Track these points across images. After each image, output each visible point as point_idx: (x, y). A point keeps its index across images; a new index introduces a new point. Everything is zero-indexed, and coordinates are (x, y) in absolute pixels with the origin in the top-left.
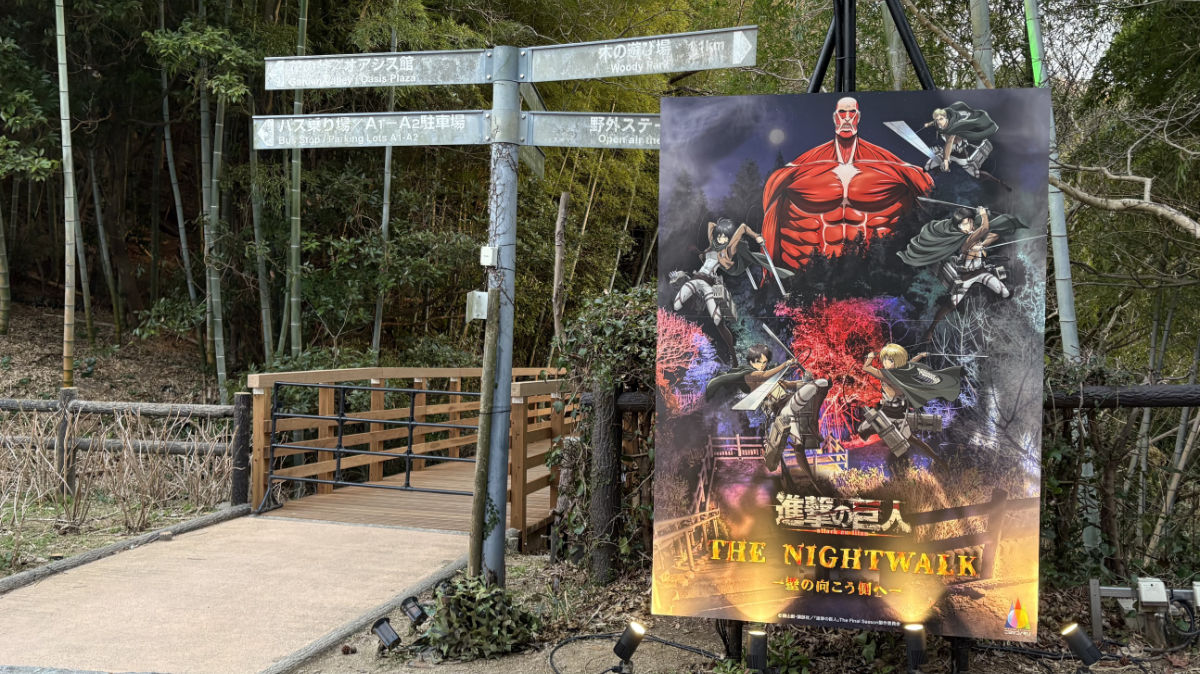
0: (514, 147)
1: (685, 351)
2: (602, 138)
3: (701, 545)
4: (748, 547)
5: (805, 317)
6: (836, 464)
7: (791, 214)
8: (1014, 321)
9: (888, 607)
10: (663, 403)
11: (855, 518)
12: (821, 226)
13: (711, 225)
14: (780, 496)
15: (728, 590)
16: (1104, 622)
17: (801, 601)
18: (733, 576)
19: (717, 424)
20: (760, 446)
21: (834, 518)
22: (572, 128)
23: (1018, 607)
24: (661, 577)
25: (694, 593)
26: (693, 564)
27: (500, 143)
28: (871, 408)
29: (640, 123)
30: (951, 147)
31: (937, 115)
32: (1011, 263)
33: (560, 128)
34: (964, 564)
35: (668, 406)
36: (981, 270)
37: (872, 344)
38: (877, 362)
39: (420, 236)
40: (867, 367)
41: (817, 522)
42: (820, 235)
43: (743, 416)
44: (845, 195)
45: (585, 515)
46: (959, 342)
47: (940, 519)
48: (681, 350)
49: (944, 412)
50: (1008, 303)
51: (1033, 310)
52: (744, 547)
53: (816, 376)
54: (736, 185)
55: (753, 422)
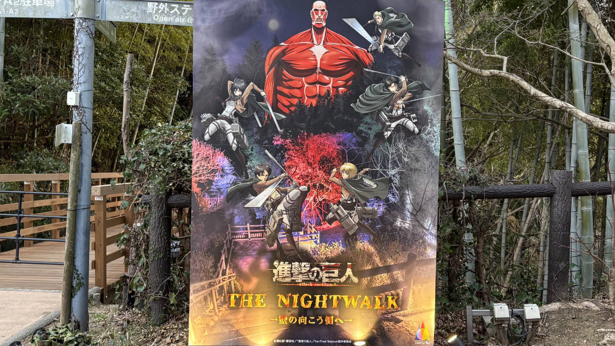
0: (91, 21)
1: (212, 168)
2: (156, 17)
3: (222, 298)
4: (254, 298)
5: (293, 146)
6: (312, 241)
7: (283, 76)
8: (421, 148)
9: (343, 331)
10: (197, 205)
11: (323, 275)
12: (303, 86)
13: (230, 83)
14: (276, 263)
15: (241, 327)
16: (474, 331)
17: (289, 331)
18: (244, 317)
19: (234, 217)
20: (264, 231)
21: (310, 276)
22: (134, 9)
23: (423, 327)
24: (195, 320)
25: (218, 330)
26: (217, 311)
27: (81, 18)
28: (334, 204)
29: (183, 8)
30: (384, 37)
31: (376, 16)
32: (420, 112)
33: (126, 9)
34: (391, 302)
35: (201, 205)
36: (402, 116)
37: (336, 163)
38: (339, 175)
39: (28, 78)
40: (333, 178)
41: (299, 279)
42: (302, 91)
43: (252, 211)
44: (319, 66)
45: (145, 279)
46: (388, 161)
47: (376, 274)
48: (210, 167)
49: (379, 206)
50: (418, 137)
51: (432, 142)
52: (252, 298)
53: (300, 184)
54: (246, 56)
55: (259, 215)
